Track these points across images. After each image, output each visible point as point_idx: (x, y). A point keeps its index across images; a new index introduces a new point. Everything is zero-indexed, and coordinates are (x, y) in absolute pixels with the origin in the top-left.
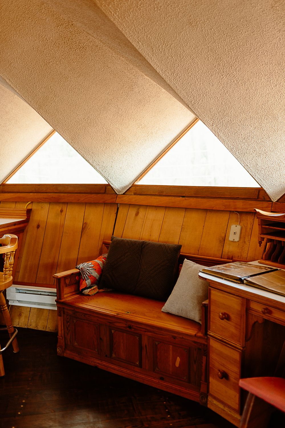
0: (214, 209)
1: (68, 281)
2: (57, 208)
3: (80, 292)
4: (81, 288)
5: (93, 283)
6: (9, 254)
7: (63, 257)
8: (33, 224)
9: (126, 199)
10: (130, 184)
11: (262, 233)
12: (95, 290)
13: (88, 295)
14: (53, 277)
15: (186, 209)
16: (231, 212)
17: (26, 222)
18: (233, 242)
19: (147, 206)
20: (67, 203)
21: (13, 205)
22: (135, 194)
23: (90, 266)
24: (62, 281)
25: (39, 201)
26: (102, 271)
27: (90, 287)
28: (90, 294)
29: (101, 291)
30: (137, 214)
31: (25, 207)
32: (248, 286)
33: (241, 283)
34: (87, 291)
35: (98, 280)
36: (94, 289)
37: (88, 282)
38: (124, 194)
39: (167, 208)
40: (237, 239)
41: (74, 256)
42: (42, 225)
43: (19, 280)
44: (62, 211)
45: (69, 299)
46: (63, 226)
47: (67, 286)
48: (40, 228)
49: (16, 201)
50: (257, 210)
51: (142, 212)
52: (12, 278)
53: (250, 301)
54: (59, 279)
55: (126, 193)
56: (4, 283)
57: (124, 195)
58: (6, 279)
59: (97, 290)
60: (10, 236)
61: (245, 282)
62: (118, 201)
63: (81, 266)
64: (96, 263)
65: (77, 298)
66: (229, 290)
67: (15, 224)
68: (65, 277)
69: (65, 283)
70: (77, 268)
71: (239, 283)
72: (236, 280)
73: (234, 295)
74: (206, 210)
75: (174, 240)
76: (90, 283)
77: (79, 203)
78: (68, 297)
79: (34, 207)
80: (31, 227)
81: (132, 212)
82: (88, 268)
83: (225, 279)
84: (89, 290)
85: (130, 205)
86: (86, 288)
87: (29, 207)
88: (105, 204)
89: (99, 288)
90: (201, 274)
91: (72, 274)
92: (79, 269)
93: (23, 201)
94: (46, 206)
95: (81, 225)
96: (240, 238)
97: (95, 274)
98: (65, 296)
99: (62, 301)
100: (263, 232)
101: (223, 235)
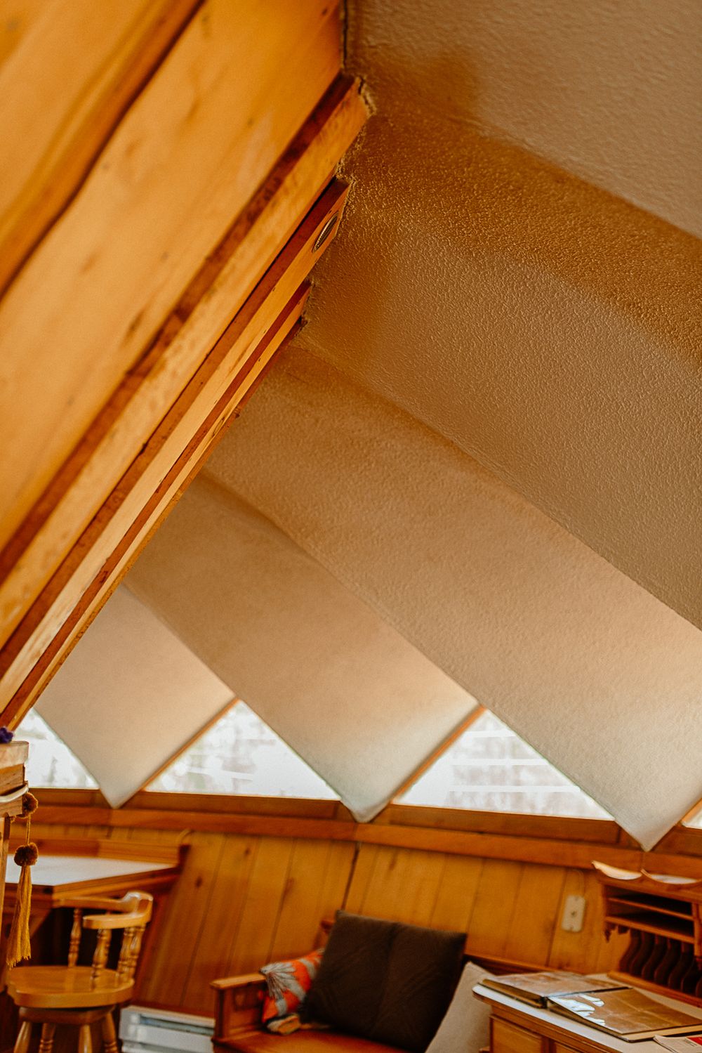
0: (537, 860)
1: (240, 999)
2: (239, 845)
3: (261, 1026)
4: (266, 1017)
5: (291, 1009)
6: (132, 930)
7: (241, 953)
8: (189, 877)
9: (373, 833)
10: (383, 801)
11: (610, 913)
12: (292, 1023)
13: (278, 1034)
14: (212, 987)
15: (486, 859)
16: (568, 869)
17: (177, 872)
18: (570, 932)
19: (412, 850)
20: (257, 836)
21: (155, 836)
22: (392, 823)
23: (289, 970)
24: (228, 998)
25: (205, 830)
26: (312, 985)
27: (284, 1017)
28: (281, 1030)
29: (306, 1026)
30: (392, 865)
31: (177, 839)
32: (554, 1014)
33: (542, 1008)
34: (275, 1025)
35: (300, 1003)
36: (290, 1022)
37: (281, 1005)
38: (372, 822)
39: (449, 854)
40: (577, 927)
41: (262, 950)
42: (207, 880)
43: (150, 997)
44: (247, 852)
45: (239, 1037)
46: (246, 883)
47: (237, 1009)
48: (202, 888)
49: (162, 827)
50: (598, 865)
51: (402, 861)
52: (132, 982)
53: (556, 1043)
54: (221, 992)
55: (377, 820)
56: (116, 990)
57: (370, 825)
58: (120, 981)
59: (297, 1025)
60: (137, 895)
61: (549, 1004)
62: (358, 835)
63: (268, 969)
64: (301, 964)
65: (255, 1038)
66: (521, 1023)
67: (153, 874)
68: (236, 989)
69: (234, 1003)
70: (260, 972)
71: (538, 1007)
72: (536, 1001)
73: (529, 1030)
74: (523, 864)
75: (459, 925)
76: (285, 1009)
77: (281, 836)
78: (237, 1033)
79: (195, 841)
80: (185, 884)
81: (384, 859)
82: (283, 975)
83: (517, 1000)
84: (279, 1022)
85: (382, 846)
86: (276, 1018)
87: (186, 841)
88: (333, 841)
89: (303, 1021)
90: (480, 990)
91: (249, 985)
92: (264, 975)
93: (174, 827)
94: (218, 841)
95: (280, 884)
96: (584, 924)
97: (297, 989)
98: (232, 1031)
99: (225, 1040)
100: (611, 911)
101: (552, 917)
